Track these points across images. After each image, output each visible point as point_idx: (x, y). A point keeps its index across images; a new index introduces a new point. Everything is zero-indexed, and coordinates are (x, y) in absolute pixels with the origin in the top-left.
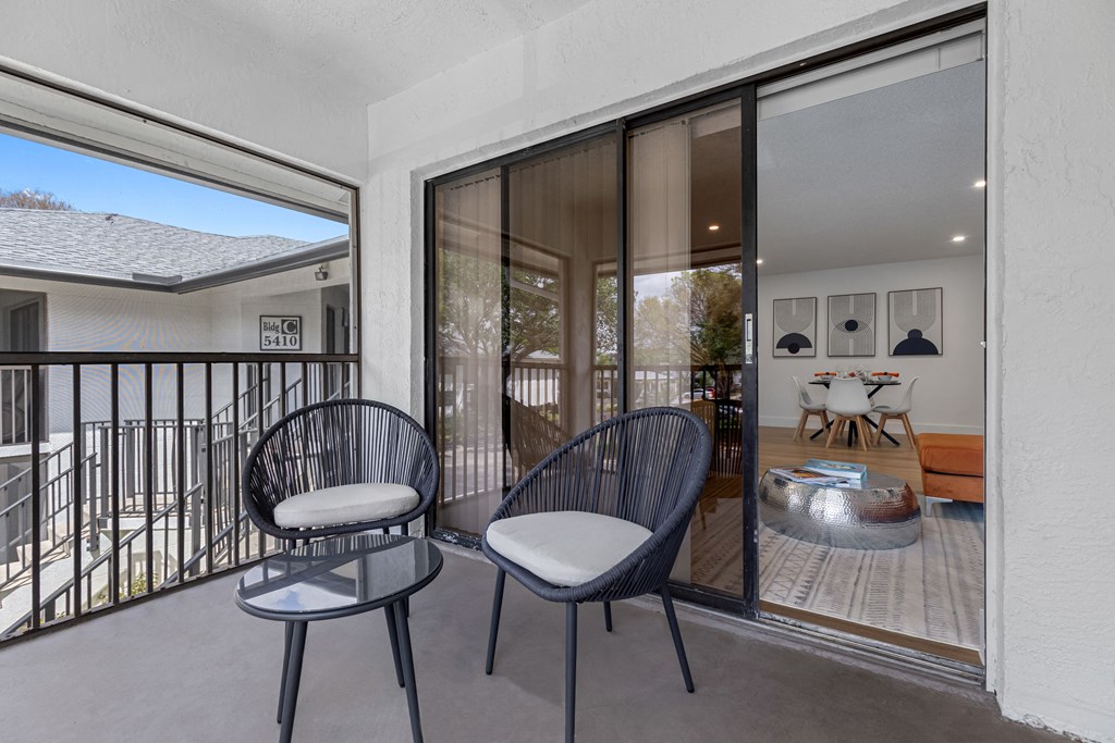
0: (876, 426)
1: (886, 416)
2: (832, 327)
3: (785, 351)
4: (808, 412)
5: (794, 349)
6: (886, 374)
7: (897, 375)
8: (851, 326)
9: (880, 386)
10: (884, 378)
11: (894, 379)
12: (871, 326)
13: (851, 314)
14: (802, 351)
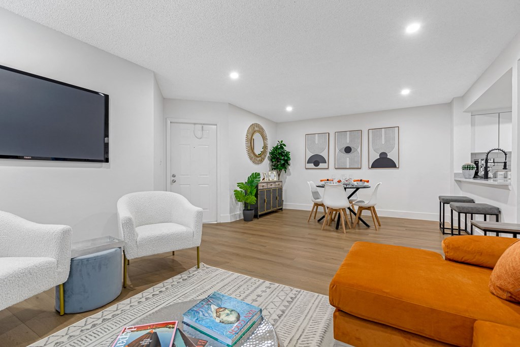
0: (355, 214)
1: (361, 209)
2: (337, 151)
3: (312, 165)
4: (317, 205)
5: (316, 164)
6: (361, 181)
7: (368, 182)
8: (348, 150)
9: (358, 189)
10: (360, 184)
11: (366, 184)
12: (359, 150)
13: (347, 143)
14: (321, 165)
